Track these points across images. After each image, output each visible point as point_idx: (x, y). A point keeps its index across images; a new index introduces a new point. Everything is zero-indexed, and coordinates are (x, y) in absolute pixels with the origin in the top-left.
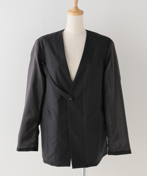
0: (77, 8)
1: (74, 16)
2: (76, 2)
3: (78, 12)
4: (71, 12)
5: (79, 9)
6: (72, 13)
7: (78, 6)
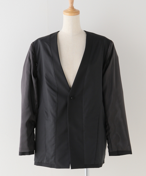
0: (72, 8)
1: (71, 16)
2: (72, 2)
3: (74, 12)
4: (67, 12)
5: (75, 9)
6: (68, 14)
7: (74, 6)
